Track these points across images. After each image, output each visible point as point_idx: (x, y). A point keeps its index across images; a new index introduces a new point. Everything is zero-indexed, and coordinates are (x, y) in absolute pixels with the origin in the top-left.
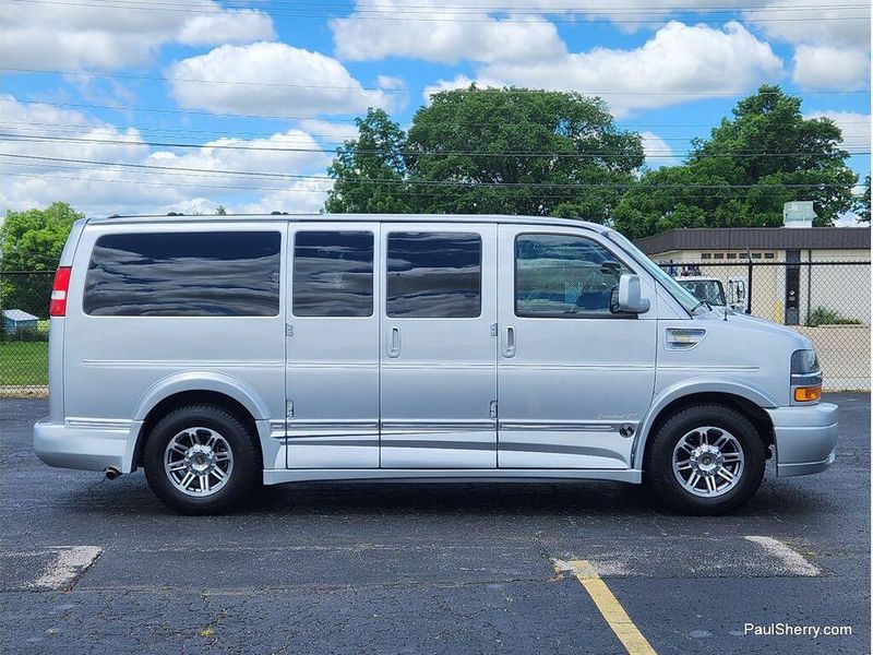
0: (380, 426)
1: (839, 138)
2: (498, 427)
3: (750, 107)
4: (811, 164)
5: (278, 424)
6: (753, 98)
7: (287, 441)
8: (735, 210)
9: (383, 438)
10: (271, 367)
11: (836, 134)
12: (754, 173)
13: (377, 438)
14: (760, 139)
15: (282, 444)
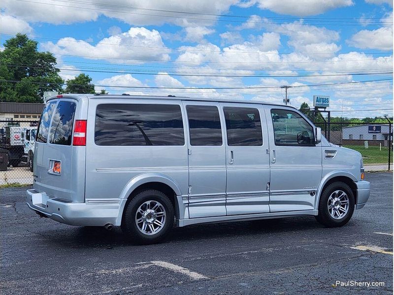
0: (226, 196)
1: (55, 62)
2: (270, 194)
3: (11, 44)
4: (42, 74)
5: (185, 197)
6: (14, 39)
7: (189, 205)
8: (10, 94)
9: (228, 201)
10: (182, 170)
11: (54, 60)
12: (18, 76)
13: (225, 202)
14: (19, 60)
15: (186, 207)
